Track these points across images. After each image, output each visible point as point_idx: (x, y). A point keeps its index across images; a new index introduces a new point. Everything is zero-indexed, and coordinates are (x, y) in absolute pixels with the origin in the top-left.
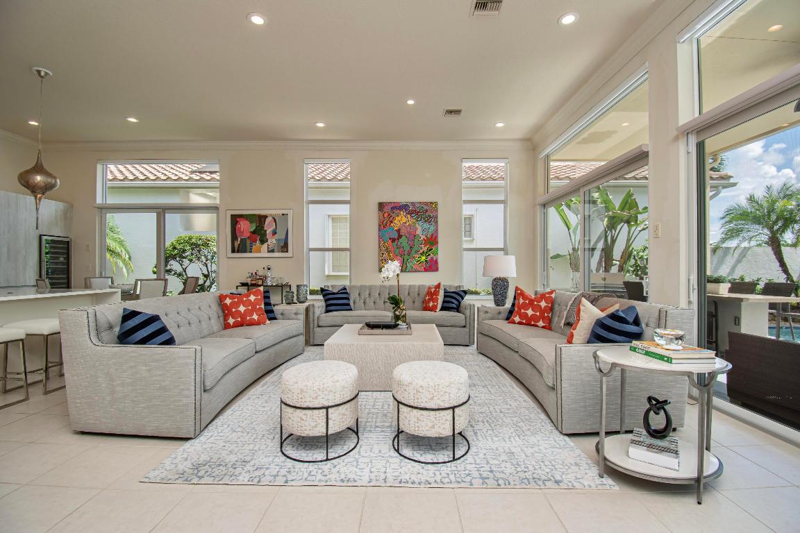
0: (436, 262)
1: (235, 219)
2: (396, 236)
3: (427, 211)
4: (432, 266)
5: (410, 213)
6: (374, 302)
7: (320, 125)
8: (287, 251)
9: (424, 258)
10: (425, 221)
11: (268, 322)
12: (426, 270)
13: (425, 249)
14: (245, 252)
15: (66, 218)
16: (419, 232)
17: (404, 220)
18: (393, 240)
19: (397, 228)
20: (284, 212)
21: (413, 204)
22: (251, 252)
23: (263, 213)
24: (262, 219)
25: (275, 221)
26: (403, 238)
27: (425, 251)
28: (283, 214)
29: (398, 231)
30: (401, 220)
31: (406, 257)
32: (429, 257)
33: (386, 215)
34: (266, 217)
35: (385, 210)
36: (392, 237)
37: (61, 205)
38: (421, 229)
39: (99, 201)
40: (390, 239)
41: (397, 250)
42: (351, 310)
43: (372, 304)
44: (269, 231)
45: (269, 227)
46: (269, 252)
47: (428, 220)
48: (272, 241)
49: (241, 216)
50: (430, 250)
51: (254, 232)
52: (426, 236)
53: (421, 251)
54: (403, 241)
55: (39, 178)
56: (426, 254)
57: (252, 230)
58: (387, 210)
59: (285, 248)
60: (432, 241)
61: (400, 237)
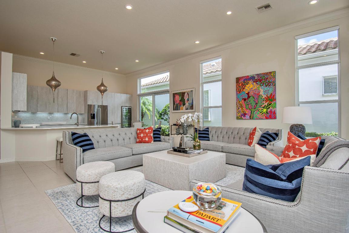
0: (275, 113)
1: (174, 95)
2: (246, 97)
3: (267, 79)
4: (272, 115)
5: (256, 81)
6: (223, 137)
7: (197, 42)
8: (193, 109)
9: (265, 110)
10: (266, 86)
11: (152, 142)
12: (267, 118)
13: (266, 104)
14: (178, 110)
15: (130, 100)
16: (262, 93)
17: (251, 86)
18: (245, 100)
19: (247, 92)
20: (191, 90)
21: (258, 75)
22: (180, 110)
23: (183, 91)
24: (183, 94)
25: (188, 94)
26: (251, 97)
27: (266, 105)
28: (191, 91)
29: (248, 94)
30: (250, 86)
31: (253, 110)
32: (269, 110)
33: (240, 85)
34: (185, 93)
35: (240, 82)
36: (244, 98)
37: (128, 96)
38: (263, 91)
39: (138, 93)
40: (243, 99)
41: (247, 106)
42: (209, 140)
43: (222, 138)
44: (186, 100)
45: (186, 98)
46: (186, 109)
47: (268, 84)
48: (187, 104)
49: (176, 94)
50: (270, 105)
51: (180, 101)
52: (267, 96)
53: (263, 106)
54: (251, 100)
55: (102, 88)
56: (267, 107)
57: (180, 100)
58: (241, 82)
59: (192, 107)
60: (272, 98)
61: (249, 97)
